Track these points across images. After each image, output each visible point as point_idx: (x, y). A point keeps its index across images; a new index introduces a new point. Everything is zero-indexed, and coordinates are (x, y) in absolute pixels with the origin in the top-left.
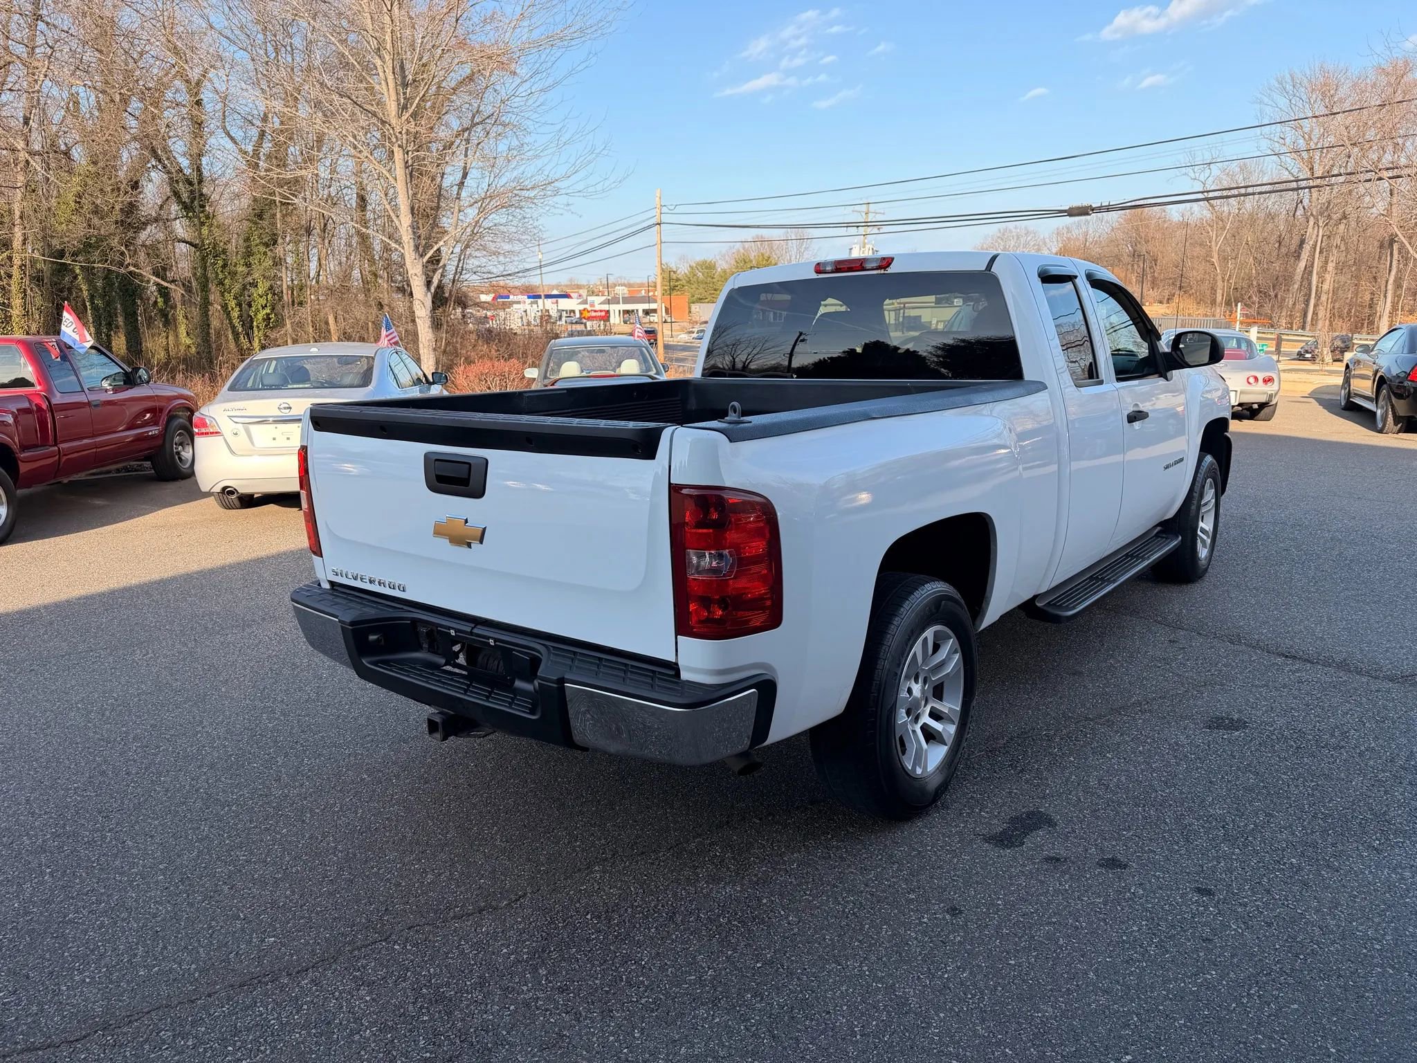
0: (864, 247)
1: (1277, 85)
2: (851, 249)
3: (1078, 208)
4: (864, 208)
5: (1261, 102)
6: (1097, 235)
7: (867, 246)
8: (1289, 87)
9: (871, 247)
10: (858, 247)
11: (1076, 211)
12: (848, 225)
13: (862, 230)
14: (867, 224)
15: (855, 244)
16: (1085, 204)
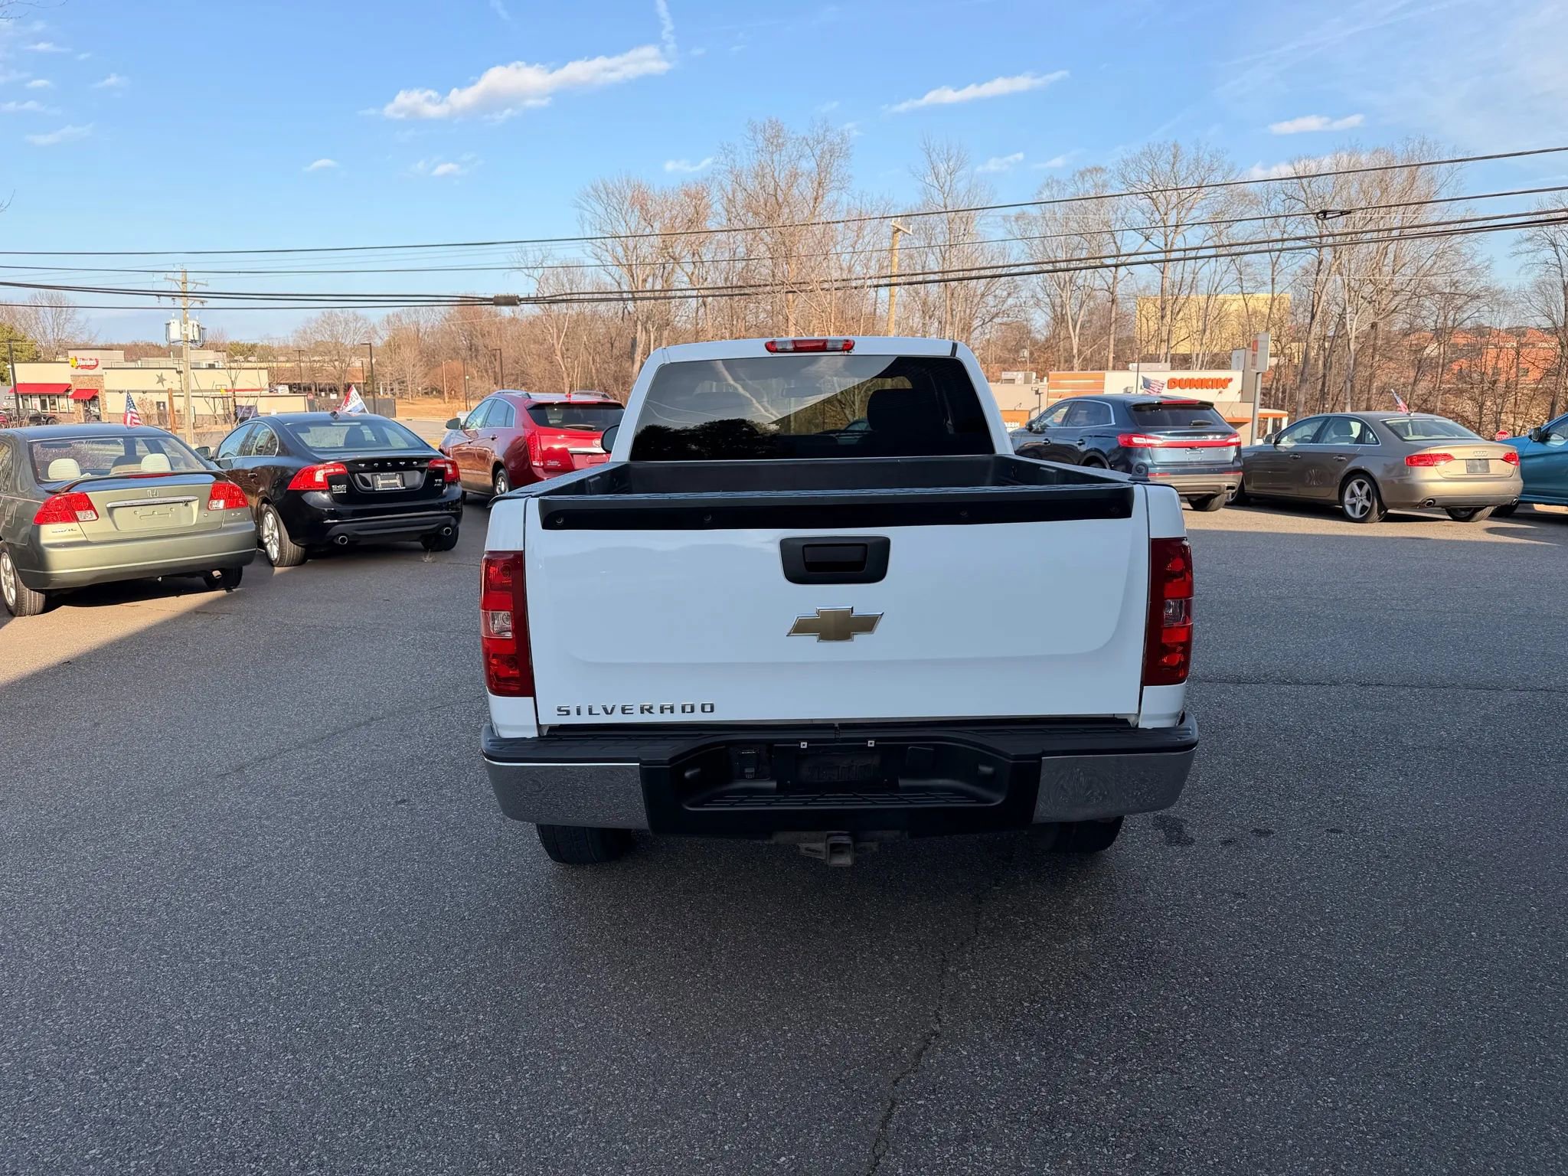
0: (186, 323)
1: (593, 193)
2: (169, 324)
3: (505, 297)
4: (179, 276)
5: (581, 207)
6: (430, 325)
7: (191, 322)
8: (603, 196)
9: (196, 323)
10: (177, 322)
11: (503, 301)
12: (159, 294)
13: (179, 302)
14: (184, 294)
15: (173, 318)
16: (511, 293)
